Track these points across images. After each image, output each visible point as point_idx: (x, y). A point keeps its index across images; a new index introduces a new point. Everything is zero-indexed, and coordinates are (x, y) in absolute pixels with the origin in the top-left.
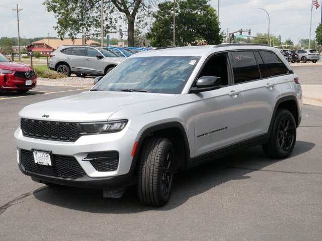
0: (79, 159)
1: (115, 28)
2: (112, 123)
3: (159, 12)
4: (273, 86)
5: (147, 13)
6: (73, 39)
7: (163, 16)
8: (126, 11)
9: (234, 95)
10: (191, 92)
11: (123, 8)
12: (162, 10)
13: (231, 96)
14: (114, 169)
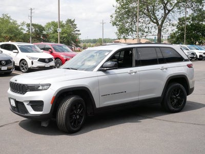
0: (25, 104)
1: (151, 33)
2: (43, 85)
3: (179, 23)
4: (166, 69)
5: (169, 24)
6: (125, 39)
7: (181, 25)
8: (157, 23)
9: (132, 73)
10: (99, 70)
11: (155, 21)
12: (180, 21)
13: (130, 73)
14: (41, 110)
